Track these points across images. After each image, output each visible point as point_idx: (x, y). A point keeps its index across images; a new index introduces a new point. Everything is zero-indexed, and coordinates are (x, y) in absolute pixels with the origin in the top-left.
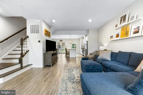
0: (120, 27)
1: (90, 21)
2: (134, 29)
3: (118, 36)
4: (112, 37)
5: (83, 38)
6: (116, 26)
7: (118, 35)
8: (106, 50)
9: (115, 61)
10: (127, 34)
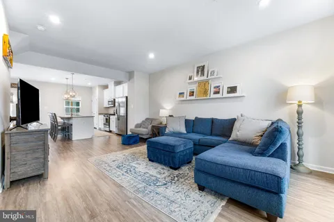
0: (196, 82)
1: (152, 56)
2: (214, 88)
3: (192, 94)
4: (182, 94)
5: (106, 87)
6: (190, 78)
7: (193, 92)
8: (172, 116)
9: (193, 132)
10: (205, 93)
